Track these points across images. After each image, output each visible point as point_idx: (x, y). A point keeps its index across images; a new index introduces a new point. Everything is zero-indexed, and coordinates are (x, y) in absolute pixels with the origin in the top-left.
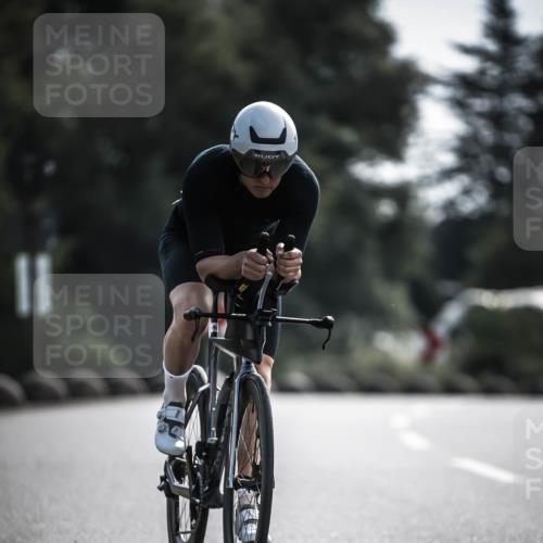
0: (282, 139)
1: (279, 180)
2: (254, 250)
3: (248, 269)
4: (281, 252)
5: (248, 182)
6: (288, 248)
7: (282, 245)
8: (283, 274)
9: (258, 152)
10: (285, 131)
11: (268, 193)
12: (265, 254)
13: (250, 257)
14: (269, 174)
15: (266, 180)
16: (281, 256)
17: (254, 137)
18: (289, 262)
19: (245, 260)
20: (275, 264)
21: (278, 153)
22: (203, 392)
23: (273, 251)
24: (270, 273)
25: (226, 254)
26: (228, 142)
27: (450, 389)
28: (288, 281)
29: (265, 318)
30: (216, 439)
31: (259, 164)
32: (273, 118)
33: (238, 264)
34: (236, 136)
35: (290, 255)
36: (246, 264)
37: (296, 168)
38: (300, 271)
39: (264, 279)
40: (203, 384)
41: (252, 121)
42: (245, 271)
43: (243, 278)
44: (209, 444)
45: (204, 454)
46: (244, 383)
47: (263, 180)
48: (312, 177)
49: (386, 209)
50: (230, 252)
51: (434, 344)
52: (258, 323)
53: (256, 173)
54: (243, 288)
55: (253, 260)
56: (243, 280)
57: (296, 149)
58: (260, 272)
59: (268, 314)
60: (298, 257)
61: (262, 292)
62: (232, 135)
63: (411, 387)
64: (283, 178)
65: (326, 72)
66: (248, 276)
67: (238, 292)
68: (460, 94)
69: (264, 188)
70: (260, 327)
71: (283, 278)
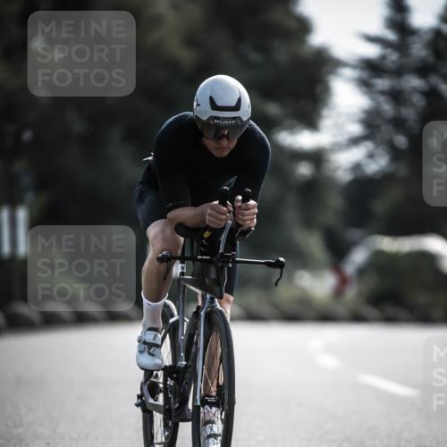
0: (237, 107)
1: (235, 142)
2: (217, 202)
3: (211, 218)
4: (239, 204)
5: (210, 144)
6: (245, 200)
7: (240, 198)
8: (240, 222)
9: (218, 118)
10: (240, 100)
11: (226, 153)
12: (225, 205)
13: (213, 208)
14: (227, 137)
15: (225, 142)
16: (240, 207)
17: (214, 106)
18: (246, 212)
19: (209, 211)
20: (234, 213)
21: (234, 118)
22: (174, 323)
23: (232, 202)
24: (230, 222)
25: (192, 206)
26: (192, 110)
27: (357, 318)
28: (246, 227)
29: (226, 260)
30: (184, 363)
31: (218, 128)
32: (230, 89)
33: (203, 215)
34: (198, 105)
35: (247, 206)
36: (210, 215)
37: (251, 131)
38: (255, 220)
39: (224, 227)
40: (172, 316)
41: (211, 92)
42: (209, 221)
43: (207, 226)
44: (179, 368)
45: (175, 376)
46: (209, 316)
47: (222, 142)
48: (263, 139)
49: (304, 170)
50: (196, 204)
51: (343, 281)
52: (220, 265)
53: (215, 135)
54: (207, 234)
55: (215, 211)
56: (208, 228)
57: (250, 115)
58: (221, 220)
59: (229, 257)
60: (254, 208)
61: (223, 238)
62: (195, 103)
63: (325, 316)
64: (238, 140)
65: (255, 57)
66: (212, 225)
67: (203, 238)
68: (365, 75)
69: (222, 149)
70: (222, 268)
71: (241, 226)
